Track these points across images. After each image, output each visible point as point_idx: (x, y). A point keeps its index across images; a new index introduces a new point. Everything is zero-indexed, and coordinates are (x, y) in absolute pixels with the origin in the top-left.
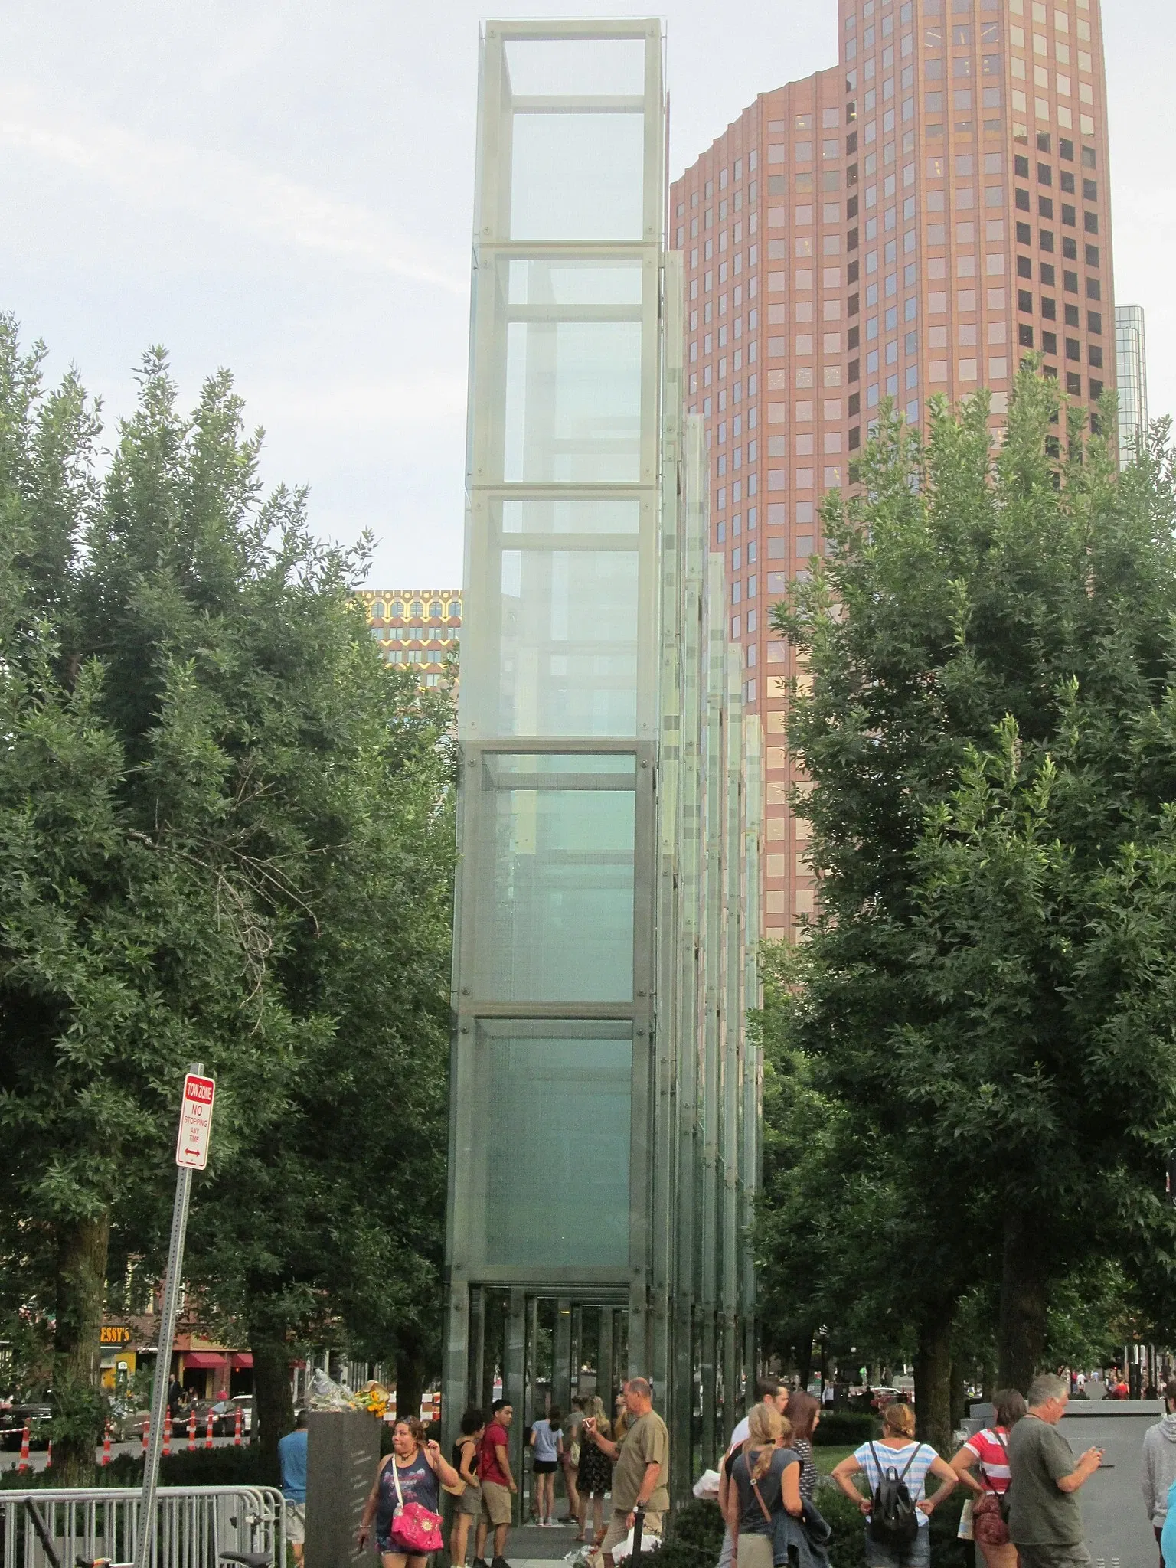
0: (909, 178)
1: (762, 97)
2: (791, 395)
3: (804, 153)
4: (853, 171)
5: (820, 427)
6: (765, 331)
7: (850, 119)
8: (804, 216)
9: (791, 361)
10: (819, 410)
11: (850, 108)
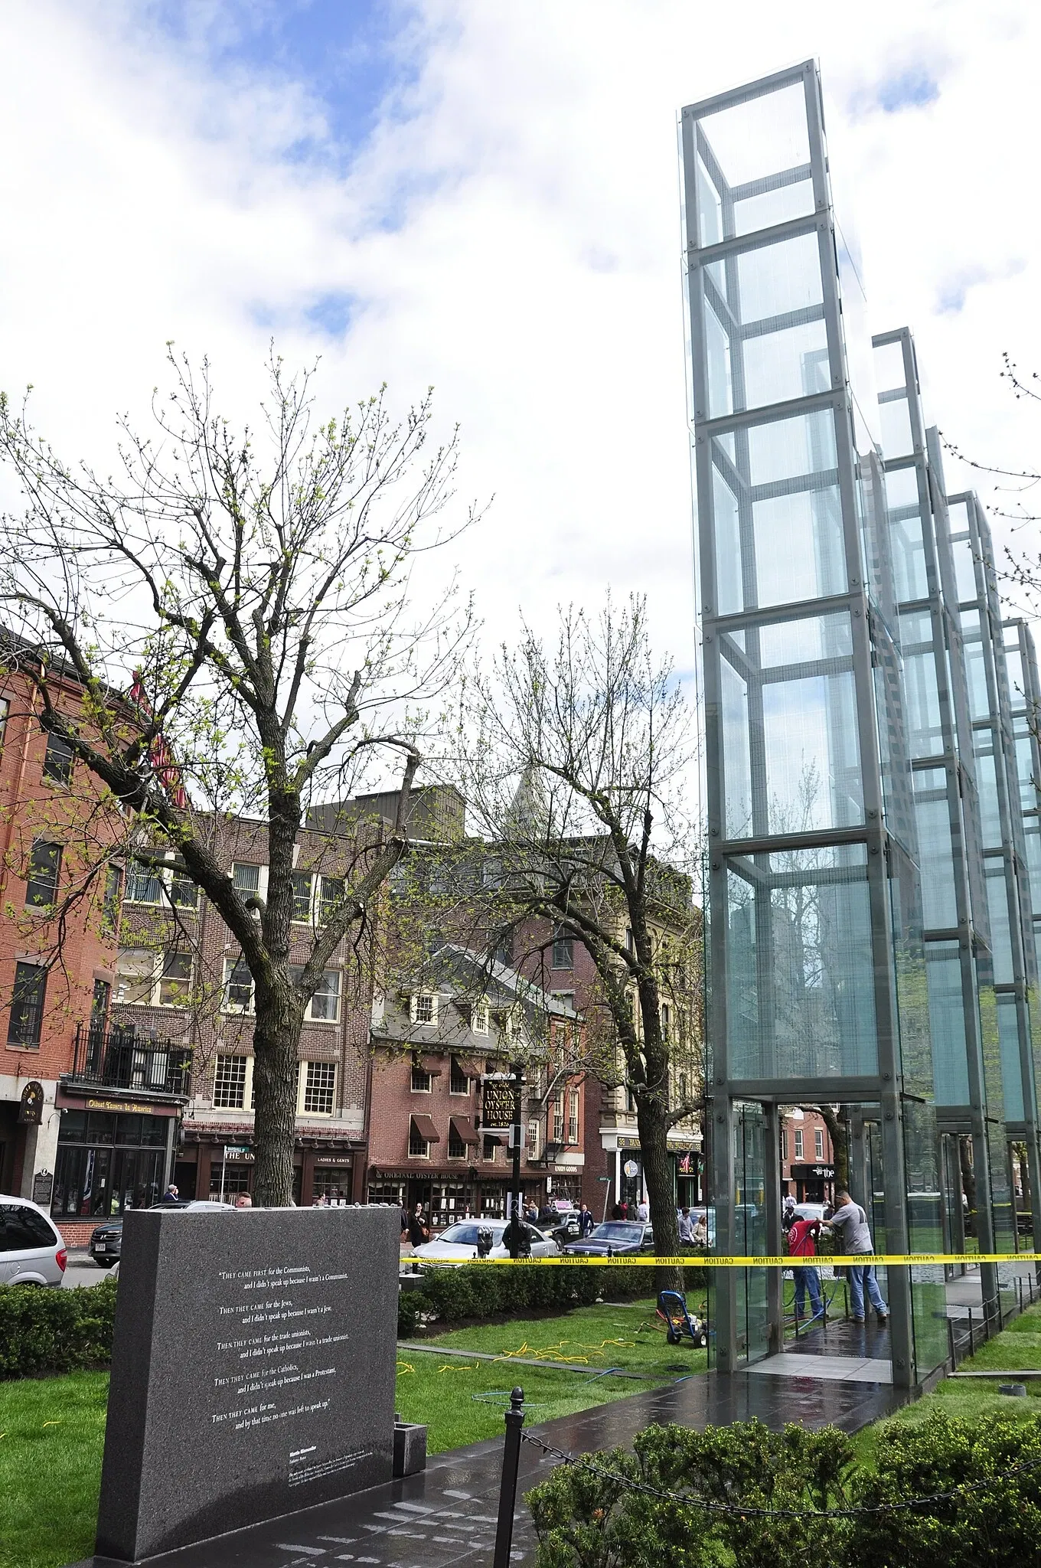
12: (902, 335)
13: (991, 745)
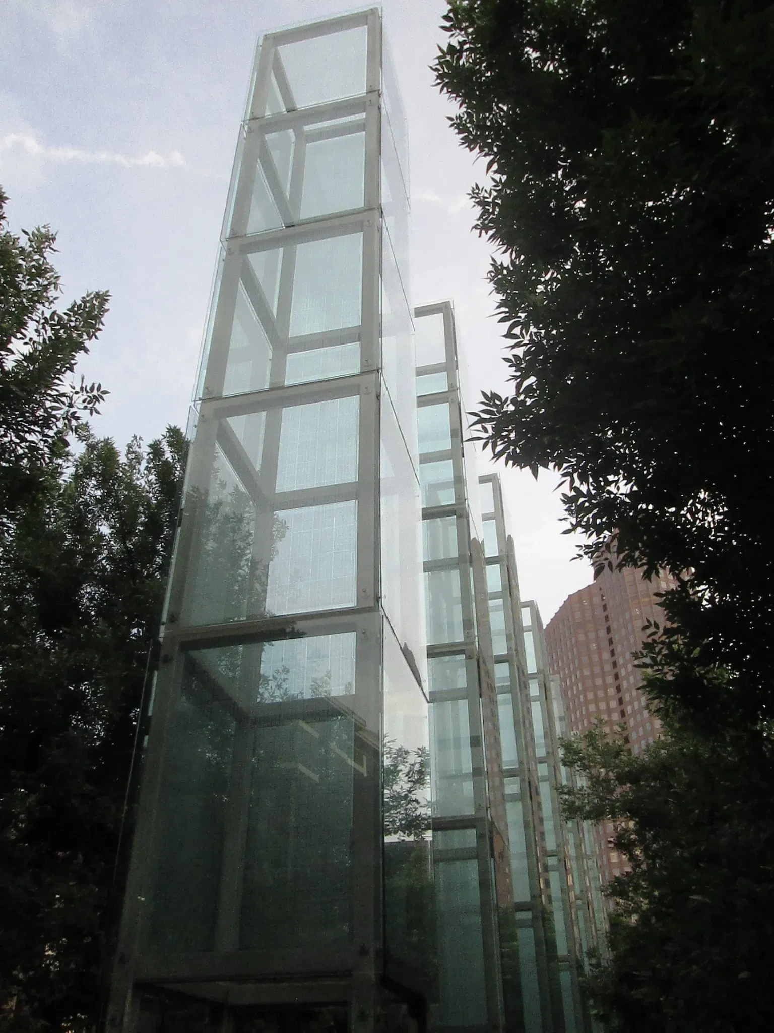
0: (628, 617)
1: (570, 596)
2: (596, 700)
3: (588, 614)
4: (607, 618)
5: (609, 711)
6: (583, 679)
7: (603, 600)
8: (592, 635)
9: (595, 688)
10: (608, 705)
11: (602, 596)
12: (445, 309)
13: (509, 684)
